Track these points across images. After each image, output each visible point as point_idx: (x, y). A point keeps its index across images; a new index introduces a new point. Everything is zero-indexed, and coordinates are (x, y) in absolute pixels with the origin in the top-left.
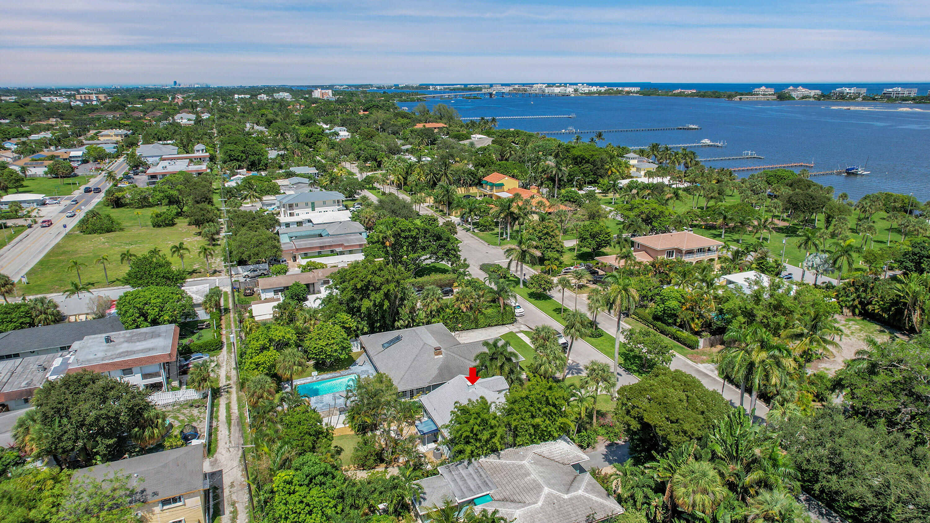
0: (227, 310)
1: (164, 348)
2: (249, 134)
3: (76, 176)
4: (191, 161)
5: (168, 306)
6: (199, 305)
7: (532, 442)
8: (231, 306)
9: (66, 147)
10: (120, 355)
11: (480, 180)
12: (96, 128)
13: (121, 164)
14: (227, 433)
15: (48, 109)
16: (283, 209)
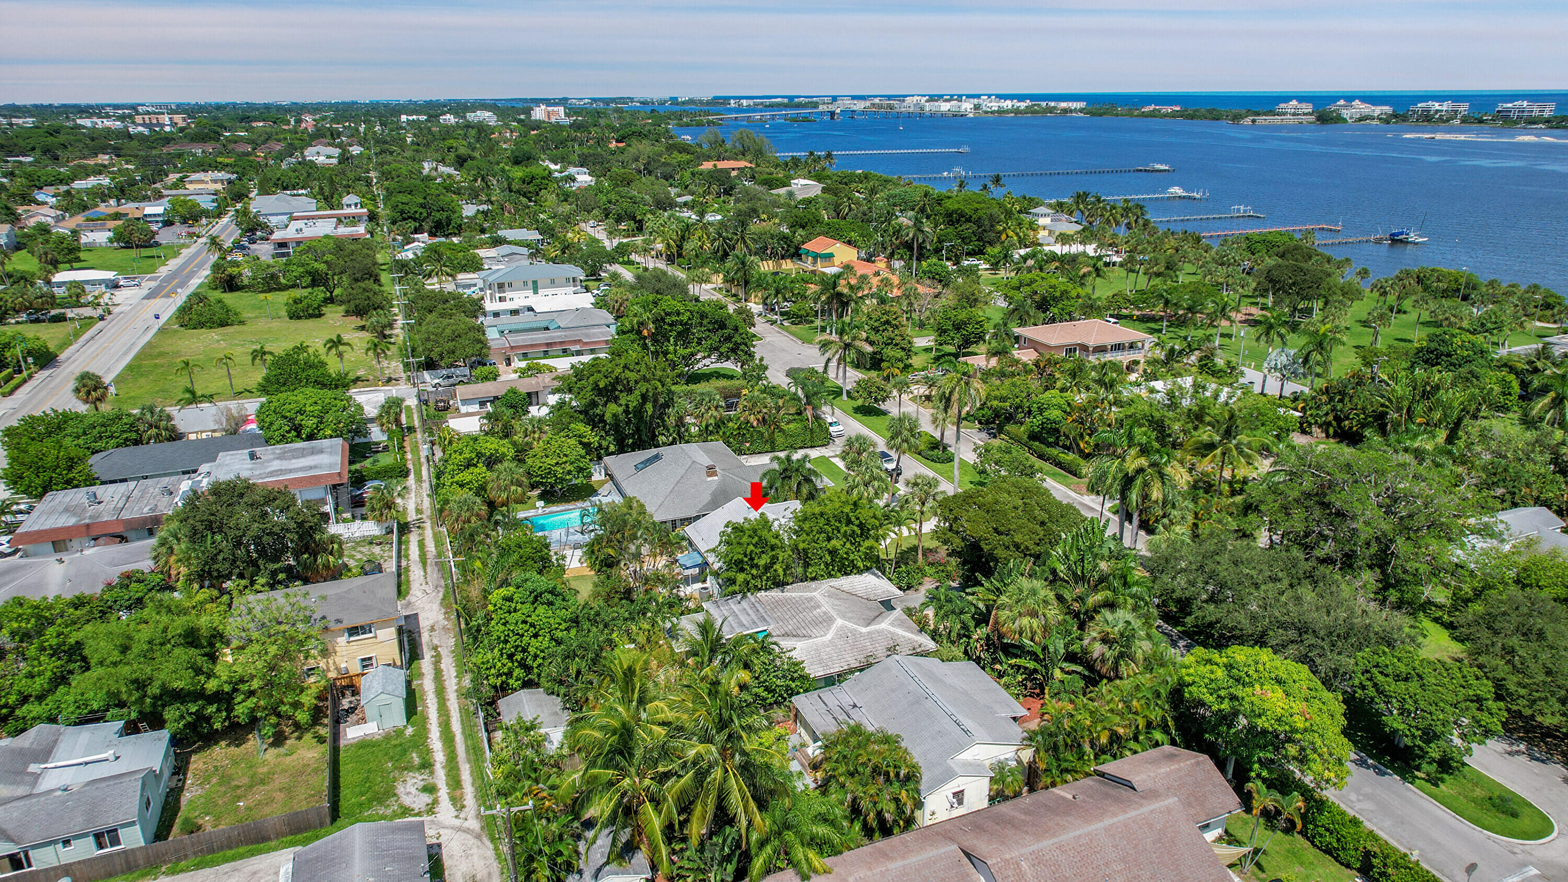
0: (411, 429)
1: (331, 466)
2: (429, 178)
3: (157, 244)
4: (340, 221)
5: (330, 417)
6: (372, 420)
7: (830, 576)
8: (417, 423)
9: (135, 199)
10: (271, 474)
11: (798, 248)
12: (176, 170)
13: (226, 227)
14: (422, 573)
15: (93, 139)
16: (488, 292)
